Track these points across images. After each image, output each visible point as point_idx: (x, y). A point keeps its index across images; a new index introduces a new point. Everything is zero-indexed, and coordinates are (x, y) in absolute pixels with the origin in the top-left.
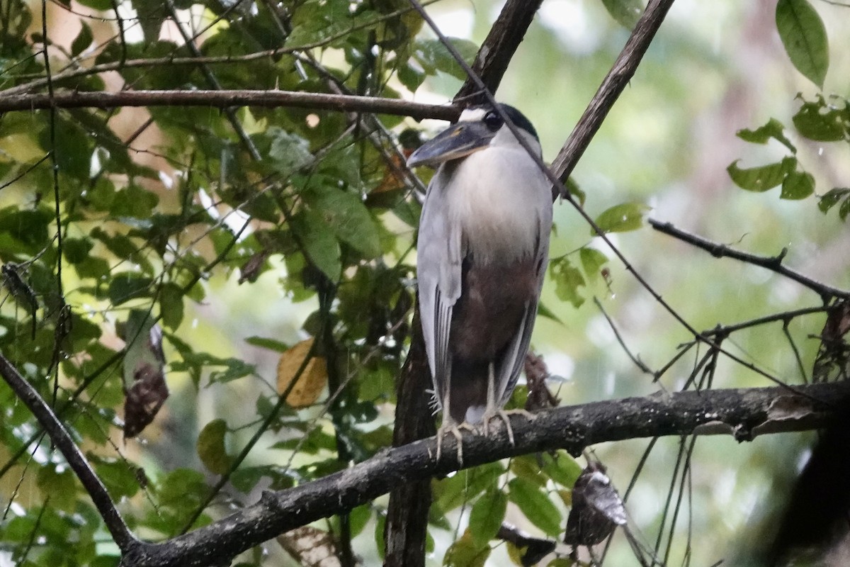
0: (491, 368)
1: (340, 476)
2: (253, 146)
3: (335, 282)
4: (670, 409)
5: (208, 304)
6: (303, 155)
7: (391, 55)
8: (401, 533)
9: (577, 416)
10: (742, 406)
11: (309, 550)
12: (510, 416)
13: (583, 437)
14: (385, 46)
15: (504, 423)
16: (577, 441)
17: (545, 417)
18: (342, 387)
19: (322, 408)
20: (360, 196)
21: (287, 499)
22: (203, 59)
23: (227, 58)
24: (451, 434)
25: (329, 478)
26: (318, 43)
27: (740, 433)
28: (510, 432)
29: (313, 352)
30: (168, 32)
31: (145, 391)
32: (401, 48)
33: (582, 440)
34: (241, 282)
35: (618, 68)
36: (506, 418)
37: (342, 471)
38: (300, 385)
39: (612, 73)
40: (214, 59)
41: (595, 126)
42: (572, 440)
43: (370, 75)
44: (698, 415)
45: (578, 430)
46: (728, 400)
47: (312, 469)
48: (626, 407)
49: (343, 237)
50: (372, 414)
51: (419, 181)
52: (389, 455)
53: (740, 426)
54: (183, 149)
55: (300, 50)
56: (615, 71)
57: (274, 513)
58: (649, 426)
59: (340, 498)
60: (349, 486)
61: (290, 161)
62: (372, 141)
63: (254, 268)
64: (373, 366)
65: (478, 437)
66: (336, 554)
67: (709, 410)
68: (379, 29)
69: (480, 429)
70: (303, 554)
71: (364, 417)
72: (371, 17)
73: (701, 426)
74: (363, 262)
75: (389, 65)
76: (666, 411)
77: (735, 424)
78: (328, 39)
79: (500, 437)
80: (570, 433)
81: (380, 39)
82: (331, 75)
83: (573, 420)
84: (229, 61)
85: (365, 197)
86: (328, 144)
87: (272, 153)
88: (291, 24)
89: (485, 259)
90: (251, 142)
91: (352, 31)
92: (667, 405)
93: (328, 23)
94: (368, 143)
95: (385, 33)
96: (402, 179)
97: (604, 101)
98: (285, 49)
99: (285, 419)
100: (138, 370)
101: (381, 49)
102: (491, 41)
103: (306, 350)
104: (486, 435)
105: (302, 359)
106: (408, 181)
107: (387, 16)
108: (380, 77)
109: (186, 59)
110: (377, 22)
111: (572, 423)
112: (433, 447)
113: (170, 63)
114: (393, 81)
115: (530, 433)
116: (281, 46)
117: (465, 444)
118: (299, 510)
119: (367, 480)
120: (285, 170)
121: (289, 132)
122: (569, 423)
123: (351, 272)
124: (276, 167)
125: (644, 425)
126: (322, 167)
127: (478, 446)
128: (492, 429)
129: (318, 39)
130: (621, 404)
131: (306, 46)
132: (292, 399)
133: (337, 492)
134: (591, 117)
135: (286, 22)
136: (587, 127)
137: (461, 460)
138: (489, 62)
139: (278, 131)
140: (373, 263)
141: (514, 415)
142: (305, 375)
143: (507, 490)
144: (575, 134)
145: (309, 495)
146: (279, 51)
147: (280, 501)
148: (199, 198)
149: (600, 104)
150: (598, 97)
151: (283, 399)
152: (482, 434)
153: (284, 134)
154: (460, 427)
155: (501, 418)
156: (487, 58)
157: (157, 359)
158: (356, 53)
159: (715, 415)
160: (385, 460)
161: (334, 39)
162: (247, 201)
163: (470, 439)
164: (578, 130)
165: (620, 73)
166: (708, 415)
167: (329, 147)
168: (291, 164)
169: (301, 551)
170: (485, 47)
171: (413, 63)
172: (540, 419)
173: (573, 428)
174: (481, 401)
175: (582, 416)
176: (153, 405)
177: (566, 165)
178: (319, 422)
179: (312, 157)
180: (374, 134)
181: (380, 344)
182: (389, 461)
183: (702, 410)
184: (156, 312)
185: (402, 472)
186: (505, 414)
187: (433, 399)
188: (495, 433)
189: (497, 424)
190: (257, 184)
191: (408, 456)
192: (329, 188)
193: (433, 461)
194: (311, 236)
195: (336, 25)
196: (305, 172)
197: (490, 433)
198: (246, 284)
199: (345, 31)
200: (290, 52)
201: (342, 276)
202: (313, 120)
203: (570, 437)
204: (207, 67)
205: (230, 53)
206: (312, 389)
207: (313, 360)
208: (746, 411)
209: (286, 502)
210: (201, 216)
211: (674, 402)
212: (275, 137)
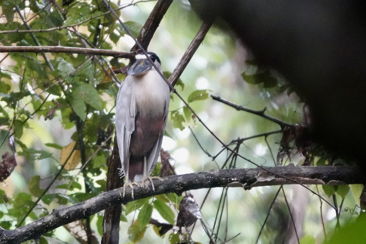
0: (145, 158)
1: (84, 203)
2: (51, 65)
3: (84, 120)
4: (218, 177)
5: (33, 128)
6: (71, 69)
7: (107, 29)
8: (110, 224)
9: (180, 179)
10: (247, 176)
11: (73, 228)
12: (153, 179)
13: (182, 188)
14: (104, 25)
15: (151, 182)
16: (180, 189)
17: (167, 179)
18: (87, 163)
19: (79, 170)
20: (94, 86)
21: (63, 213)
22: (30, 31)
23: (40, 30)
24: (129, 186)
25: (80, 204)
26: (77, 24)
27: (246, 187)
28: (153, 186)
29: (75, 148)
30: (16, 19)
31: (6, 163)
32: (111, 26)
33: (182, 189)
34: (46, 119)
35: (197, 37)
36: (151, 180)
37: (85, 201)
38: (70, 161)
39: (195, 39)
40: (35, 30)
41: (188, 60)
42: (178, 189)
43: (98, 37)
44: (229, 179)
45: (180, 185)
46: (241, 173)
48: (200, 176)
49: (87, 102)
50: (99, 173)
51: (118, 80)
52: (104, 195)
53: (246, 184)
54: (21, 67)
55: (70, 27)
56: (196, 38)
57: (57, 218)
58: (209, 184)
59: (84, 212)
60: (88, 207)
61: (66, 72)
62: (99, 63)
63: (51, 114)
64: (99, 154)
65: (140, 188)
66: (84, 229)
67: (233, 177)
68: (102, 18)
69: (141, 185)
70: (71, 229)
71: (95, 174)
72: (99, 13)
73: (230, 183)
74: (95, 112)
75: (106, 32)
76: (216, 177)
77: (244, 183)
78: (82, 22)
79: (149, 188)
80: (177, 186)
81: (102, 22)
82: (83, 37)
83: (178, 181)
84: (41, 31)
85: (96, 86)
87: (59, 68)
88: (67, 16)
89: (144, 114)
90: (50, 63)
91: (91, 19)
92: (216, 175)
93: (82, 16)
94: (97, 64)
95: (104, 20)
96: (111, 78)
97: (192, 50)
98: (64, 26)
99: (64, 175)
100: (4, 154)
101: (103, 26)
102: (146, 26)
103: (73, 147)
104: (143, 187)
105: (71, 151)
106: (114, 79)
107: (105, 13)
108: (102, 37)
109: (24, 31)
110: (101, 15)
111: (178, 182)
112: (121, 192)
113: (17, 32)
114: (107, 38)
115: (161, 186)
116: (62, 26)
117: (134, 190)
118: (68, 217)
119: (95, 205)
120: (64, 75)
121: (65, 59)
122: (177, 182)
123: (90, 116)
124: (60, 74)
125: (207, 183)
126: (79, 74)
127: (141, 191)
128: (146, 185)
129: (77, 22)
130: (198, 175)
131: (73, 25)
132: (67, 167)
133: (83, 210)
134: (186, 57)
135: (64, 16)
136: (185, 60)
137: (133, 197)
138: (145, 35)
139: (61, 59)
140: (98, 112)
141: (155, 179)
142: (72, 157)
143: (153, 204)
144: (180, 63)
145: (72, 211)
146: (61, 27)
147: (60, 213)
148: (27, 87)
149: (190, 51)
150: (189, 48)
151: (63, 167)
152: (141, 186)
153: (63, 61)
154: (133, 183)
155: (149, 180)
156: (144, 33)
157: (12, 150)
158: (92, 27)
159: (236, 179)
160: (102, 197)
161: (83, 23)
162: (48, 88)
163: (137, 188)
164: (181, 61)
165: (198, 39)
166: (233, 179)
167: (82, 65)
168: (66, 73)
169: (70, 228)
170: (144, 29)
171: (116, 32)
172: (165, 181)
173: (178, 184)
174: (141, 173)
175: (182, 179)
176: (10, 169)
177: (177, 76)
178: (78, 176)
179: (75, 70)
180: (100, 60)
181: (102, 145)
182: (104, 197)
183: (230, 177)
184: (12, 132)
185: (109, 202)
186: (151, 178)
187: (120, 172)
188: (147, 186)
189: (148, 182)
190: (53, 80)
191: (112, 195)
192: (82, 83)
193: (122, 197)
194: (74, 102)
195: (85, 17)
196: (72, 76)
197: (145, 186)
198: (48, 120)
199: (88, 19)
200: (66, 28)
201: (86, 118)
202: (75, 55)
203: (177, 188)
204: (33, 33)
205: (41, 28)
206: (75, 163)
207: (75, 151)
208: (249, 178)
209: (62, 214)
210: (28, 93)
211: (219, 174)
212: (60, 62)
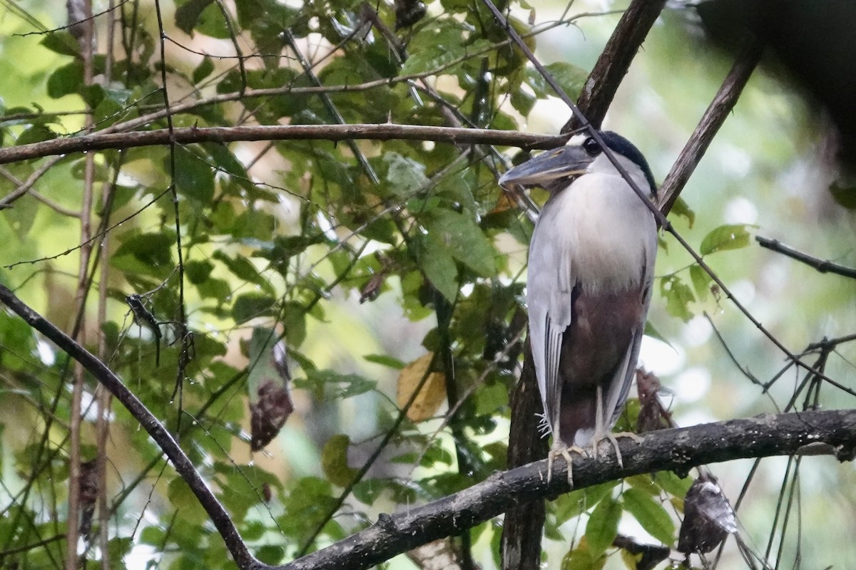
0: (599, 390)
1: (453, 499)
2: (371, 169)
3: (452, 301)
4: (774, 431)
5: (329, 322)
6: (420, 179)
7: (503, 81)
8: (517, 549)
9: (684, 438)
10: (844, 427)
11: (431, 558)
12: (618, 439)
13: (689, 459)
14: (497, 73)
15: (613, 446)
16: (684, 462)
17: (652, 439)
18: (459, 403)
19: (442, 421)
20: (474, 219)
21: (403, 522)
22: (321, 88)
23: (343, 87)
24: (561, 456)
25: (444, 501)
26: (432, 72)
27: (842, 454)
28: (619, 455)
29: (432, 368)
30: (286, 61)
31: (269, 407)
32: (512, 74)
33: (688, 461)
34: (362, 301)
35: (721, 97)
36: (614, 441)
37: (456, 494)
38: (420, 399)
39: (716, 102)
40: (331, 88)
41: (700, 154)
42: (679, 461)
43: (483, 101)
44: (800, 436)
45: (684, 452)
46: (830, 421)
47: (433, 482)
48: (731, 429)
49: (459, 258)
50: (490, 426)
51: (533, 203)
52: (502, 477)
53: (842, 447)
54: (302, 174)
55: (414, 78)
56: (718, 100)
57: (389, 535)
58: (753, 448)
59: (454, 520)
60: (464, 508)
61: (407, 185)
62: (487, 165)
63: (374, 287)
64: (490, 381)
65: (587, 460)
66: (457, 562)
67: (812, 431)
68: (492, 56)
69: (589, 452)
70: (426, 563)
71: (482, 430)
72: (484, 44)
73: (805, 446)
74: (480, 280)
75: (502, 90)
76: (770, 432)
77: (836, 445)
78: (443, 66)
79: (609, 459)
80: (677, 455)
81: (492, 66)
82: (446, 101)
83: (679, 442)
84: (345, 90)
85: (479, 219)
86: (443, 168)
87: (389, 178)
88: (407, 52)
89: (593, 287)
90: (369, 165)
91: (466, 58)
92: (770, 427)
93: (443, 52)
94: (482, 166)
95: (497, 61)
96: (516, 201)
97: (708, 128)
98: (400, 77)
99: (406, 433)
100: (262, 386)
101: (493, 76)
102: (598, 71)
103: (426, 366)
104: (595, 457)
105: (423, 374)
106: (522, 203)
107: (499, 44)
108: (493, 102)
109: (304, 89)
110: (491, 49)
111: (679, 444)
112: (542, 470)
113: (289, 92)
114: (504, 104)
115: (638, 455)
116: (396, 75)
117: (574, 466)
118: (415, 532)
119: (481, 502)
120: (402, 193)
121: (405, 156)
122: (676, 445)
123: (467, 290)
124: (393, 191)
125: (749, 446)
126: (438, 190)
127: (588, 468)
128: (601, 452)
129: (432, 67)
130: (726, 426)
131: (422, 74)
132: (412, 413)
133: (451, 514)
134: (695, 145)
135: (402, 52)
136: (692, 154)
137: (571, 482)
138: (596, 93)
139: (395, 156)
140: (488, 281)
142: (425, 389)
143: (621, 500)
144: (680, 161)
145: (425, 517)
146: (394, 79)
147: (396, 523)
148: (317, 222)
149: (704, 131)
150: (702, 125)
151: (403, 414)
152: (591, 456)
153: (400, 159)
154: (570, 449)
155: (609, 441)
156: (593, 90)
157: (281, 375)
158: (470, 79)
159: (817, 436)
160: (498, 483)
161: (445, 68)
162: (366, 225)
163: (580, 461)
164: (683, 157)
165: (723, 101)
166: (810, 436)
167: (445, 170)
168: (408, 188)
169: (423, 559)
170: (591, 79)
171: (526, 89)
172: (648, 442)
173: (679, 450)
174: (590, 424)
175: (688, 438)
176: (278, 419)
177: (672, 191)
178: (439, 436)
179: (428, 180)
180: (489, 157)
181: (496, 361)
182: (501, 483)
183: (804, 431)
184: (279, 330)
185: (513, 494)
186: (613, 436)
187: (542, 423)
188: (604, 456)
189: (606, 446)
190: (375, 207)
191: (521, 478)
192: (445, 211)
193: (544, 483)
194: (428, 257)
195: (449, 53)
196: (422, 195)
197: (599, 456)
198: (367, 303)
199: (458, 60)
200: (405, 81)
201: (459, 294)
202: (429, 146)
203: (677, 458)
204: (326, 94)
205: (347, 83)
206: (431, 404)
207: (432, 375)
208: (847, 432)
209: (402, 524)
210: (320, 238)
211: (777, 424)
212: (392, 162)
